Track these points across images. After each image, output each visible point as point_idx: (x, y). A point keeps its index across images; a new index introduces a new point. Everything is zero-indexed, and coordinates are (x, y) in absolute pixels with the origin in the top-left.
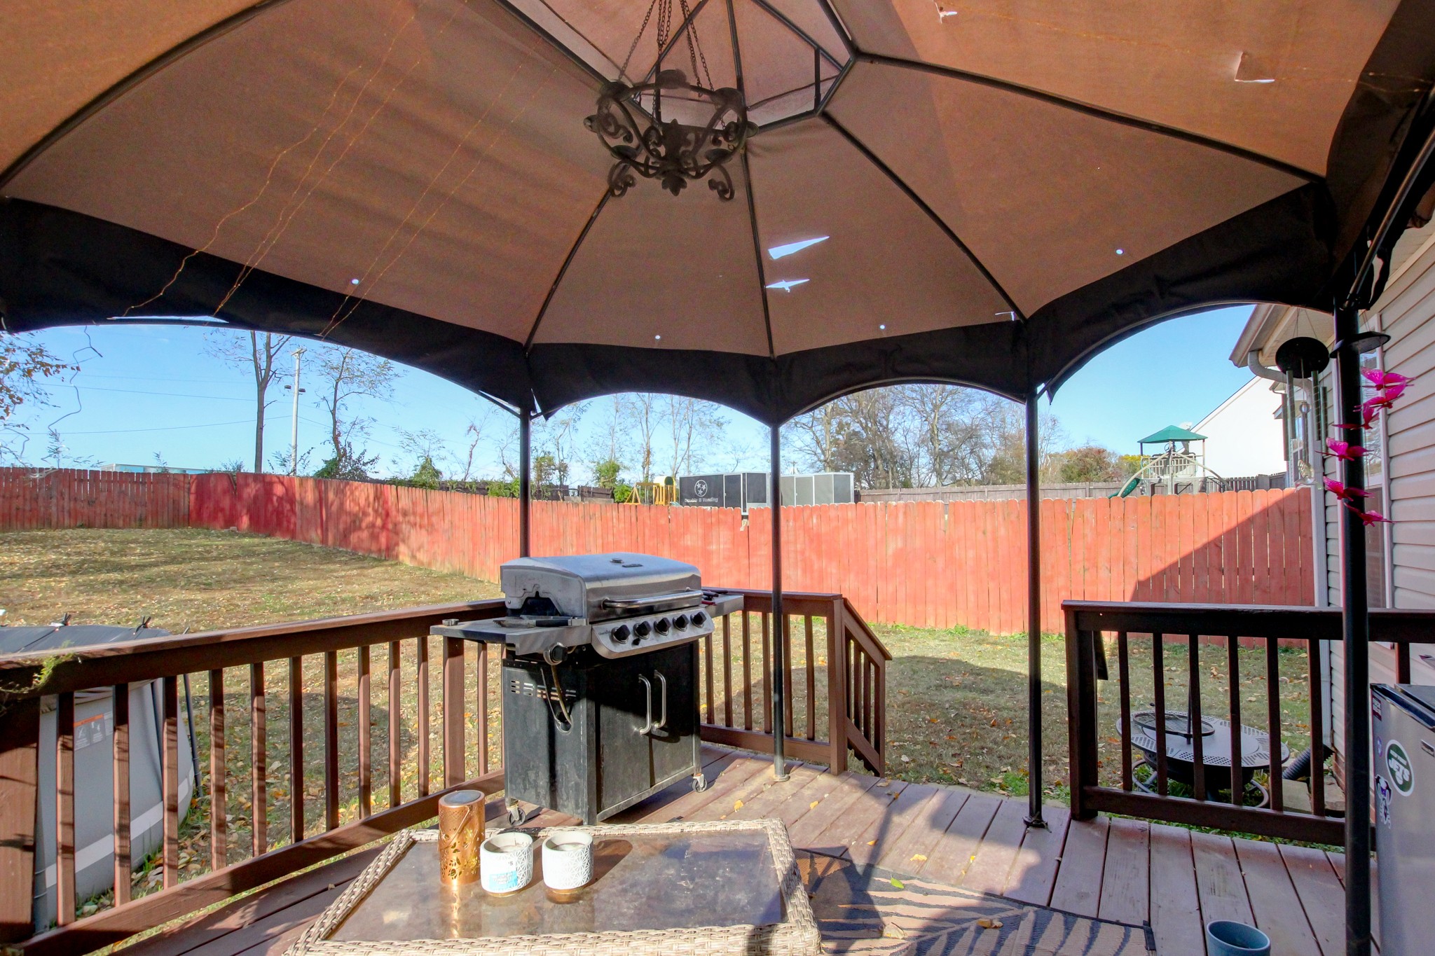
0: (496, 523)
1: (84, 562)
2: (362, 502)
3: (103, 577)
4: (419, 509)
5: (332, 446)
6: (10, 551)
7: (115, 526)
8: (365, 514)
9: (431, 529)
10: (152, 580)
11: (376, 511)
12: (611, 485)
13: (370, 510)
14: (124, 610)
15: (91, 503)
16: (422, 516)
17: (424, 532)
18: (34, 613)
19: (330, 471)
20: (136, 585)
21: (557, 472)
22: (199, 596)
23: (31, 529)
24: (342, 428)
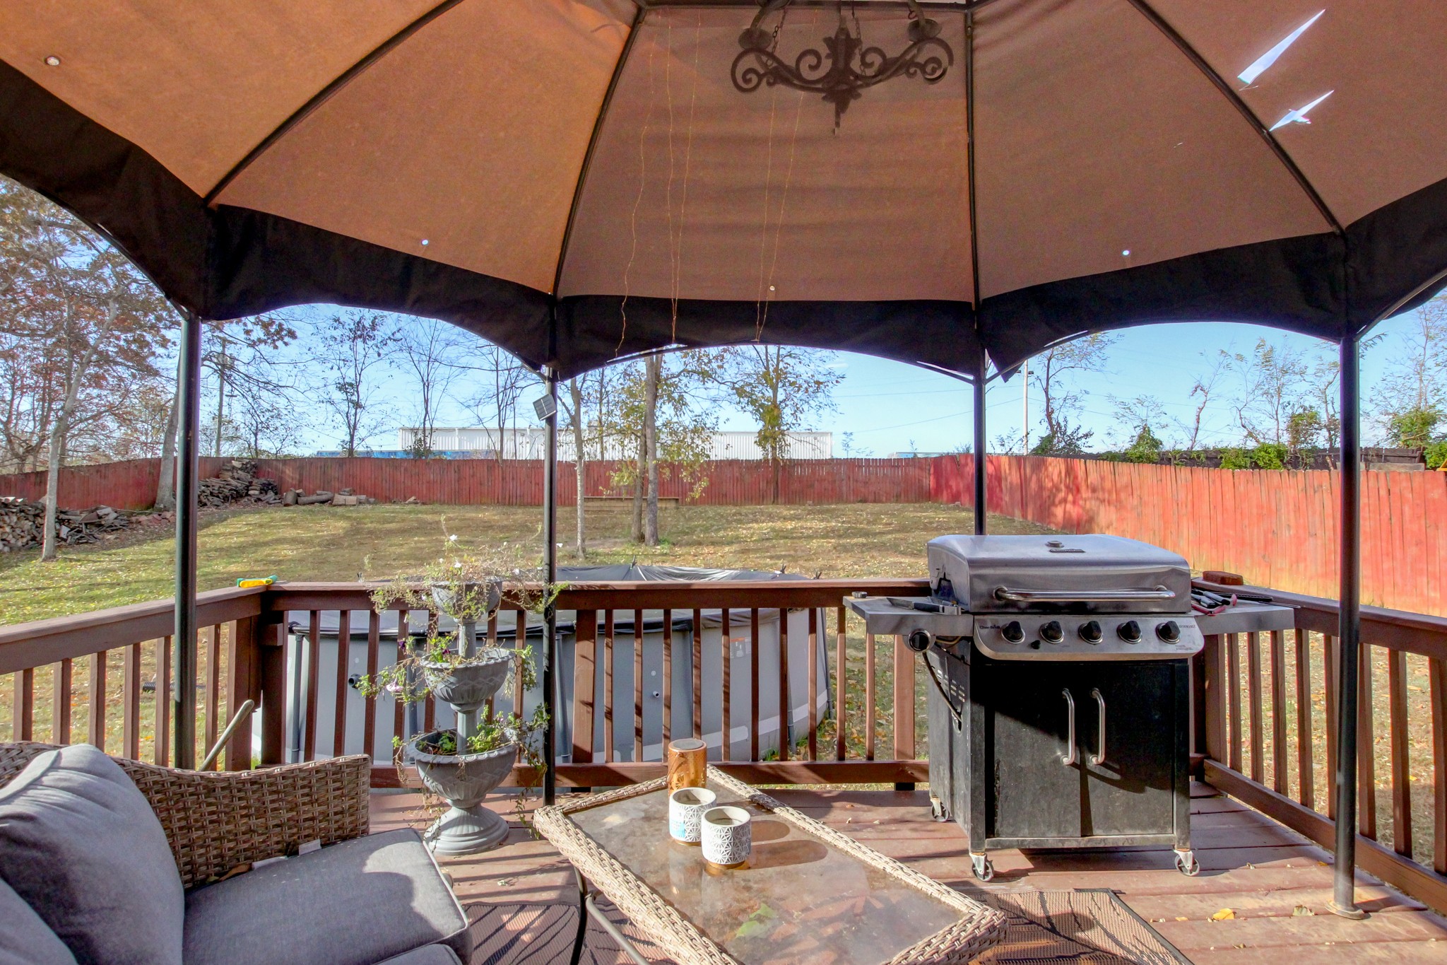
0: (1190, 497)
1: (849, 528)
2: (1055, 478)
3: (855, 540)
4: (1108, 485)
5: (1046, 424)
6: (813, 519)
7: (880, 501)
8: (1058, 490)
9: (1119, 505)
10: (884, 544)
11: (1067, 487)
12: (1419, 443)
13: (1062, 487)
14: (856, 567)
15: (866, 483)
16: (1110, 492)
17: (1112, 509)
18: (807, 564)
19: (1045, 448)
20: (874, 547)
21: (1325, 432)
22: (907, 560)
23: (832, 504)
24: (1055, 405)
